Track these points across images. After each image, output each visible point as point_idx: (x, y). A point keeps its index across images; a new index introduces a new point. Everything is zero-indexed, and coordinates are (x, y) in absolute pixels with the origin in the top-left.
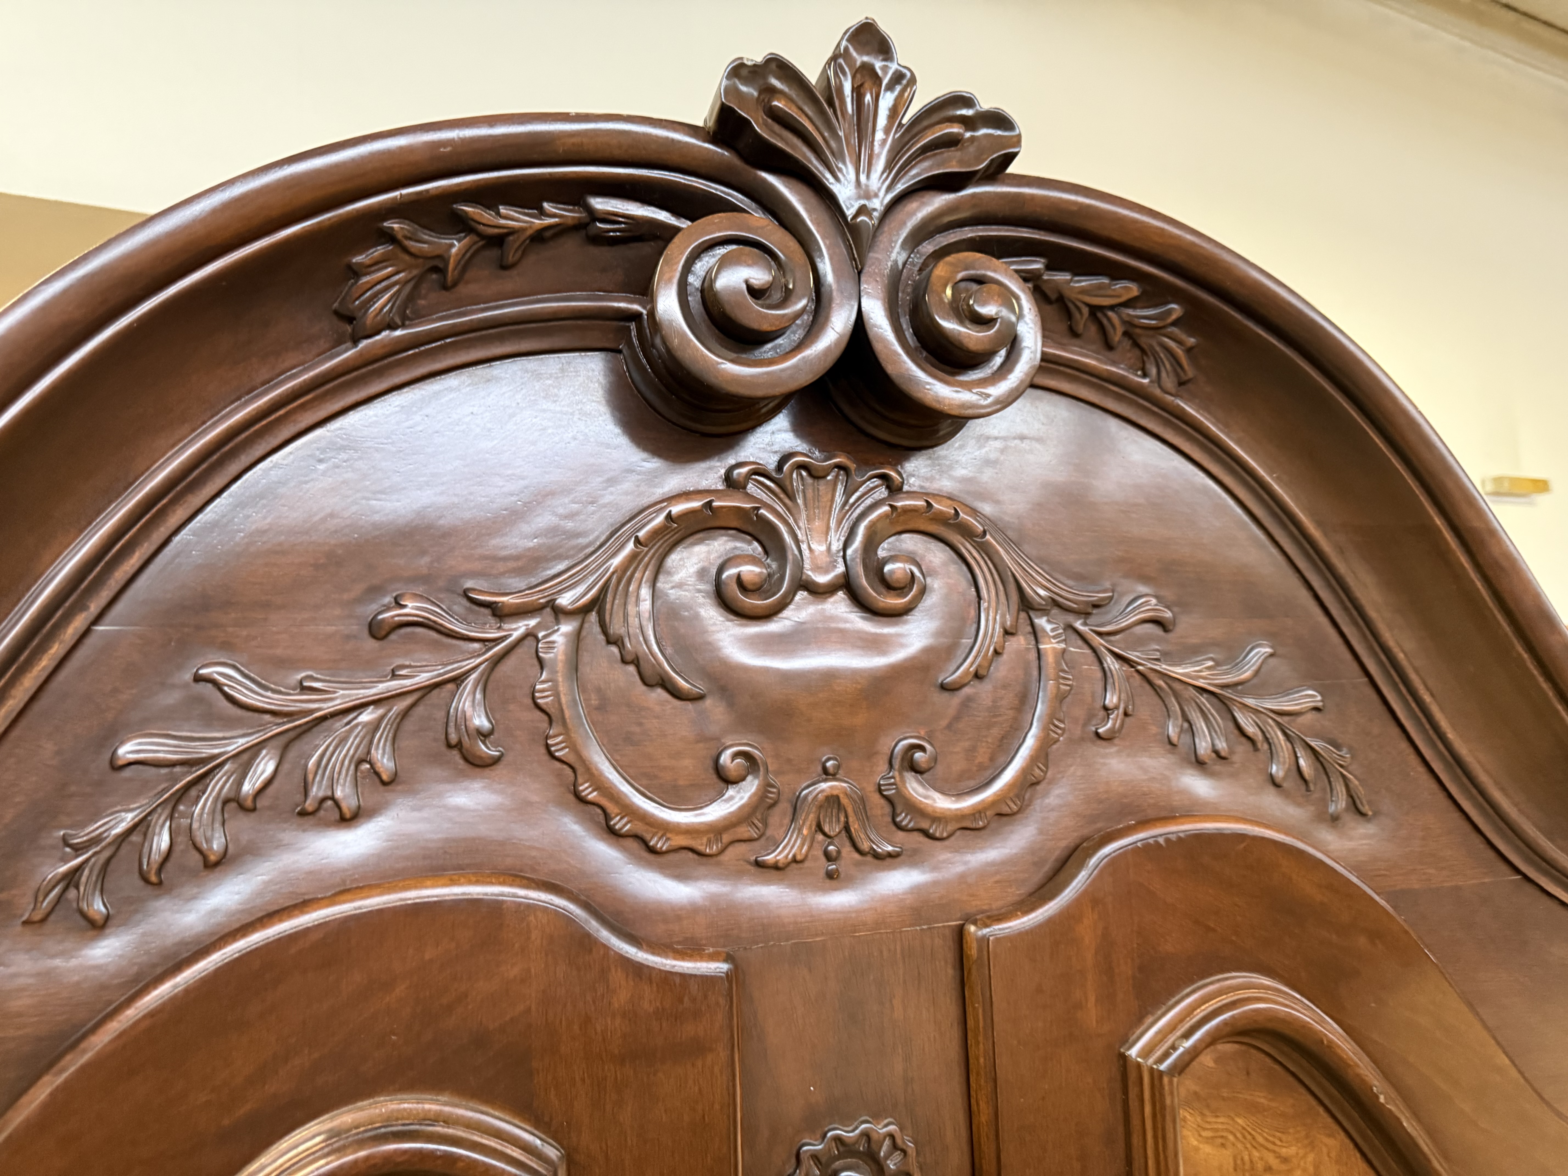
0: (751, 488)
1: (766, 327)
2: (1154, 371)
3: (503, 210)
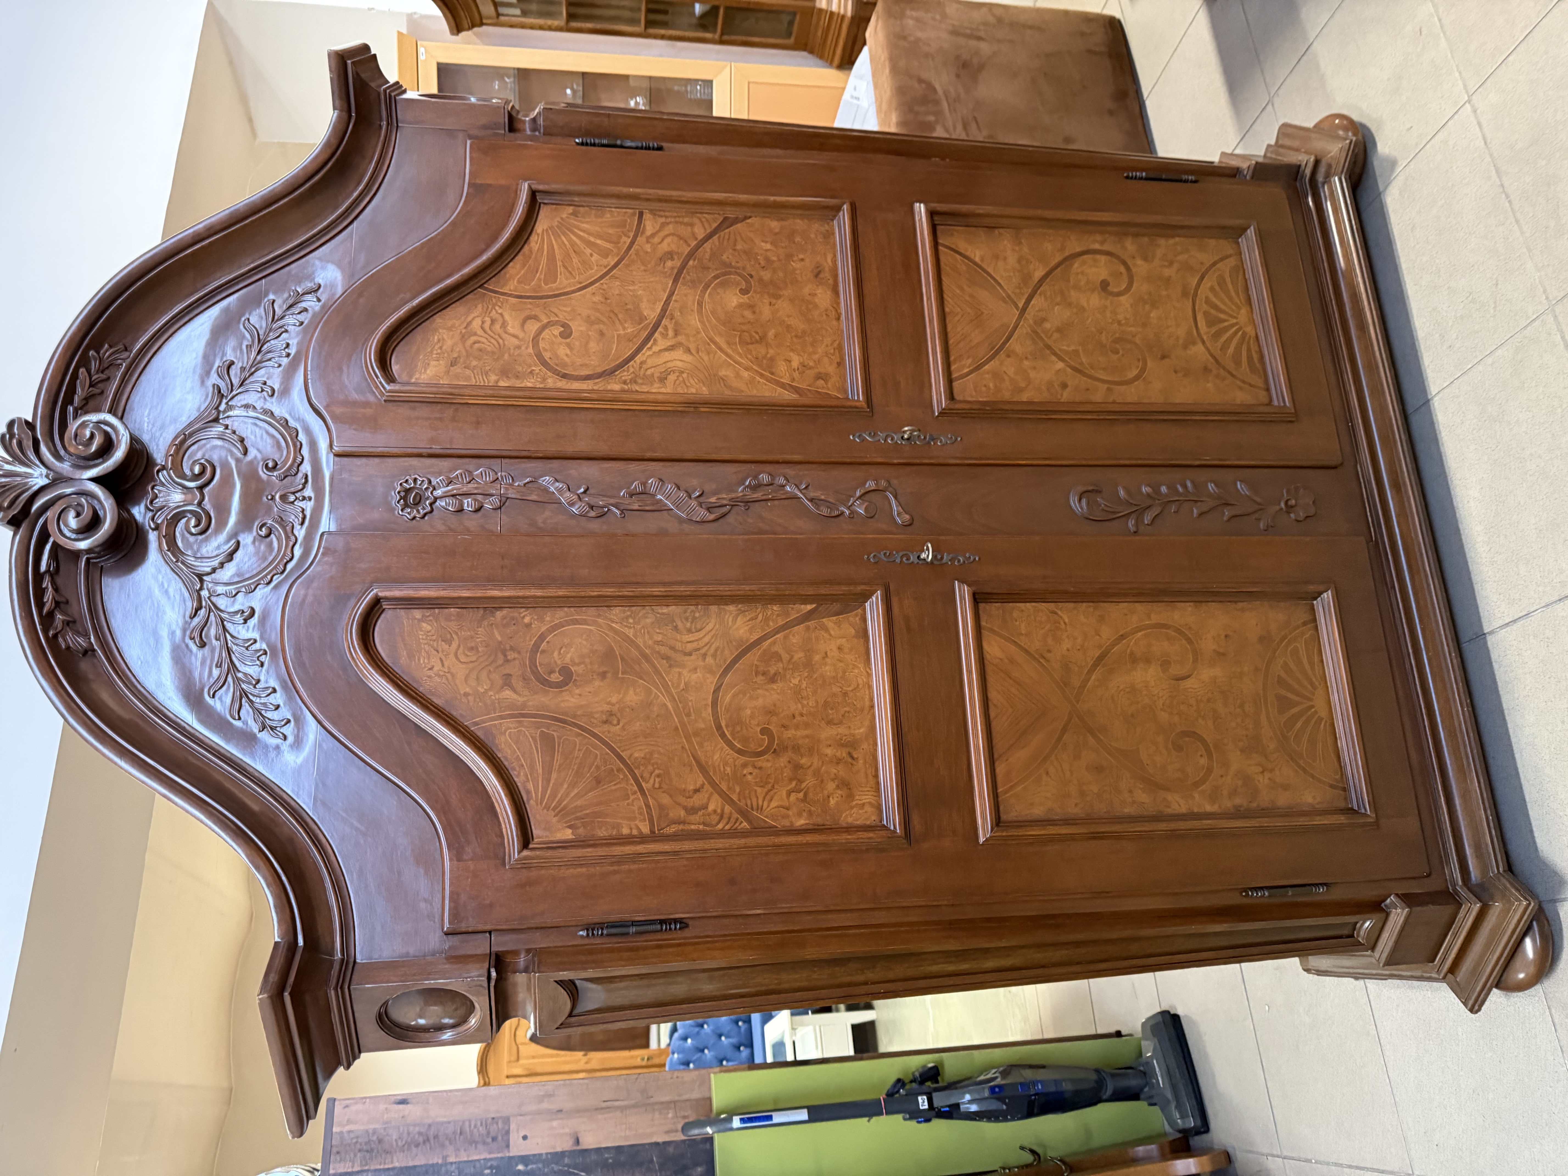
0: (159, 522)
1: (91, 513)
2: (119, 361)
3: (45, 600)
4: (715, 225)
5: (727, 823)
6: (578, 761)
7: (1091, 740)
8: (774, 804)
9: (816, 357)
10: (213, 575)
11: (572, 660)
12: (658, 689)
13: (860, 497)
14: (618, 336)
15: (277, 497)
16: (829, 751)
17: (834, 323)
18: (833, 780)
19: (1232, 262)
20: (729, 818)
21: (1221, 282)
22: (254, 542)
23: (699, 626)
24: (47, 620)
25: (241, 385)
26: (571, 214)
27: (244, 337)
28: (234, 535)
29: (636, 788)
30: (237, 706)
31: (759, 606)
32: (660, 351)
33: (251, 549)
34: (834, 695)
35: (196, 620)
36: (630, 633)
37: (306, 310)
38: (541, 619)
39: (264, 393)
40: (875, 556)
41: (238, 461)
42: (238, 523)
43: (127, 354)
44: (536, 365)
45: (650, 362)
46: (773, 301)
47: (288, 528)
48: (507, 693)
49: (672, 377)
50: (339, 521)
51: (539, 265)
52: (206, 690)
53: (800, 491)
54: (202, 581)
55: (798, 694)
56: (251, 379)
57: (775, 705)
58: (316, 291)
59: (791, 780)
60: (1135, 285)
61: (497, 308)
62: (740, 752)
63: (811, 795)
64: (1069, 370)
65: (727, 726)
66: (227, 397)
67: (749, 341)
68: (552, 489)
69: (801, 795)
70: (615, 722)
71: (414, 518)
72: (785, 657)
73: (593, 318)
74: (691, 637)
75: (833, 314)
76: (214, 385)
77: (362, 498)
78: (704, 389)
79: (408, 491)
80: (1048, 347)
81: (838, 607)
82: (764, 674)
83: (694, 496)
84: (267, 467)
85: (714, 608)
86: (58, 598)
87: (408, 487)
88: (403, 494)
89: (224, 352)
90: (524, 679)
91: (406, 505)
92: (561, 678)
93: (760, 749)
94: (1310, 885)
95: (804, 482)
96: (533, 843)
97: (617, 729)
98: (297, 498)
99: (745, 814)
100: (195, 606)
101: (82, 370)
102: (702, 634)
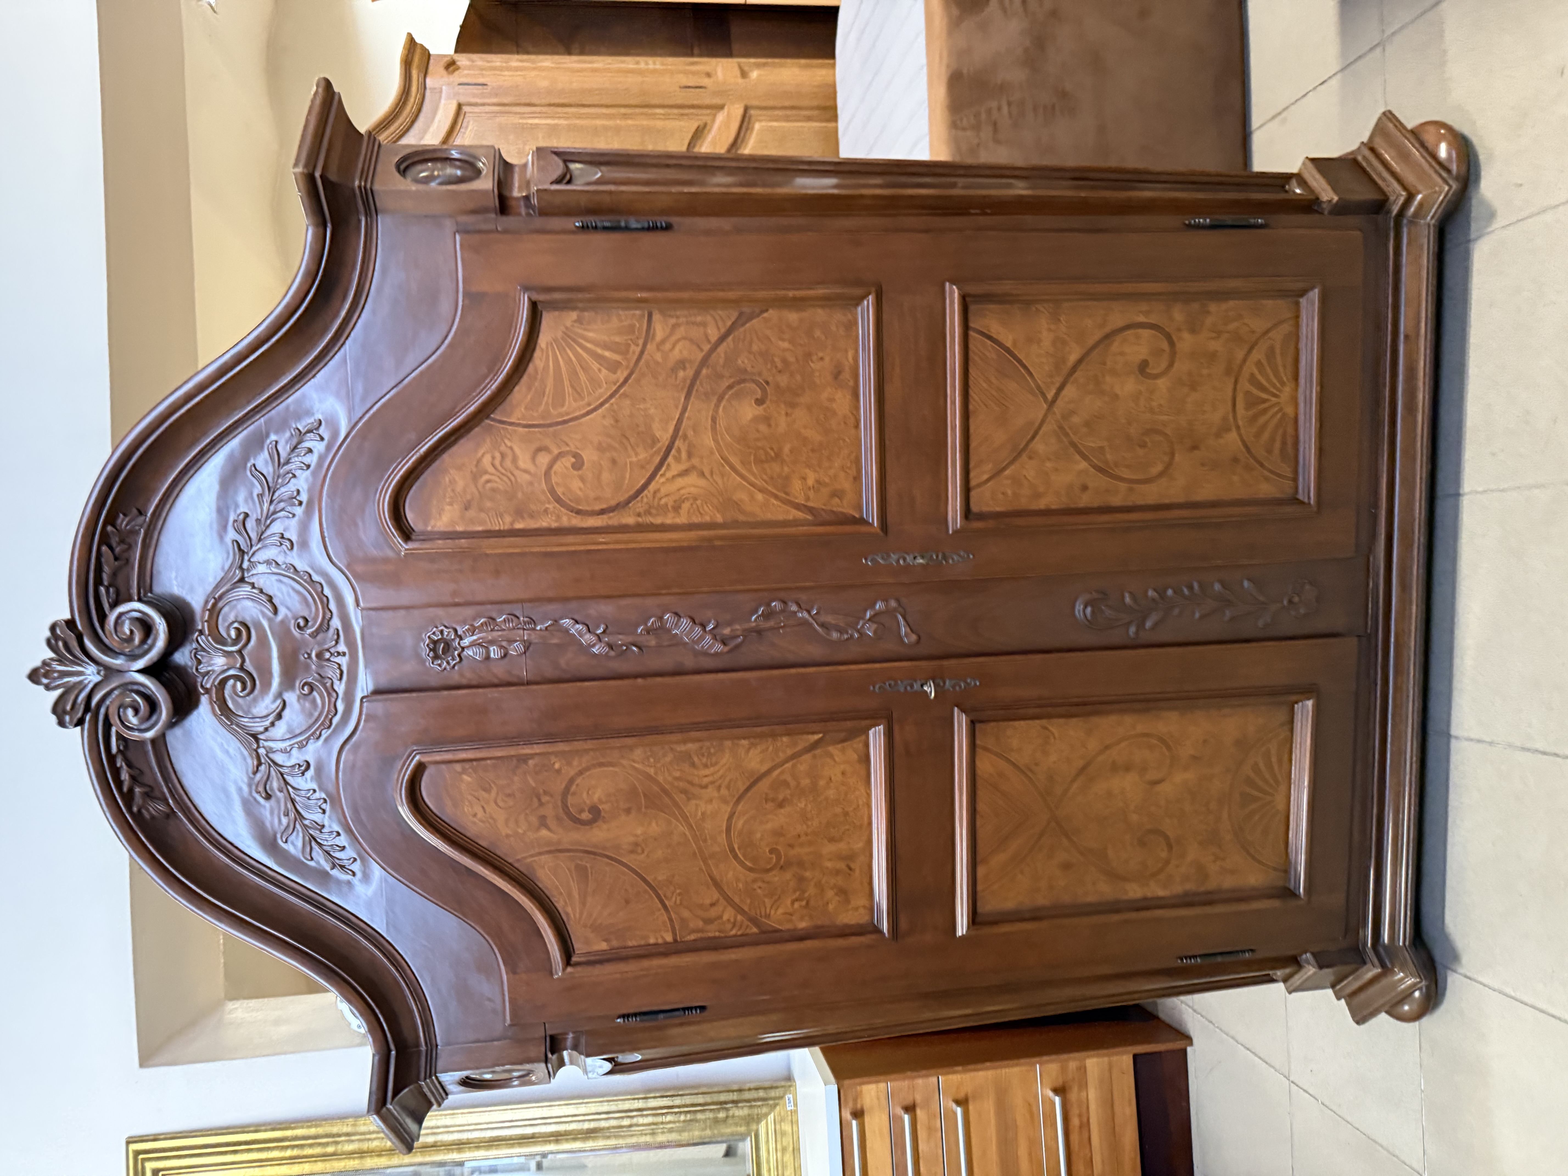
0: (208, 686)
1: (147, 708)
2: (137, 527)
3: (123, 779)
4: (729, 323)
5: (739, 930)
6: (609, 886)
7: (1065, 841)
8: (780, 911)
9: (832, 472)
10: (267, 734)
11: (600, 800)
12: (678, 820)
13: (870, 620)
14: (631, 463)
15: (313, 655)
16: (829, 864)
17: (853, 431)
18: (832, 889)
19: (1286, 328)
20: (741, 926)
21: (1270, 354)
22: (299, 700)
23: (714, 761)
24: (129, 798)
25: (260, 540)
26: (575, 321)
27: (253, 485)
28: (279, 695)
29: (660, 906)
30: (308, 850)
31: (770, 740)
32: (674, 477)
33: (297, 706)
34: (836, 816)
35: (259, 776)
36: (652, 771)
37: (310, 451)
38: (569, 764)
39: (284, 547)
40: (880, 688)
41: (270, 620)
42: (281, 684)
43: (142, 518)
44: (549, 503)
45: (663, 491)
46: (789, 411)
47: (328, 685)
48: (544, 832)
49: (686, 506)
50: (375, 675)
51: (546, 387)
52: (279, 836)
53: (812, 617)
54: (257, 740)
55: (804, 817)
56: (268, 532)
57: (782, 827)
58: (317, 429)
59: (795, 891)
60: (1176, 365)
61: (506, 441)
62: (750, 870)
63: (812, 903)
64: (1092, 469)
65: (739, 849)
66: (247, 553)
67: (763, 457)
68: (573, 631)
69: (804, 903)
70: (639, 850)
71: (445, 669)
72: (793, 783)
73: (604, 445)
74: (707, 772)
75: (852, 421)
76: (233, 541)
77: (393, 651)
78: (718, 515)
79: (435, 643)
80: (1073, 444)
81: (842, 735)
82: (773, 800)
83: (708, 629)
84: (299, 626)
85: (728, 743)
86: (133, 773)
87: (436, 638)
88: (431, 646)
89: (237, 506)
90: (558, 819)
91: (436, 657)
92: (591, 816)
93: (769, 867)
94: (1237, 952)
95: (816, 607)
96: (574, 959)
97: (643, 856)
98: (332, 654)
99: (754, 921)
100: (255, 763)
101: (104, 548)
102: (717, 768)
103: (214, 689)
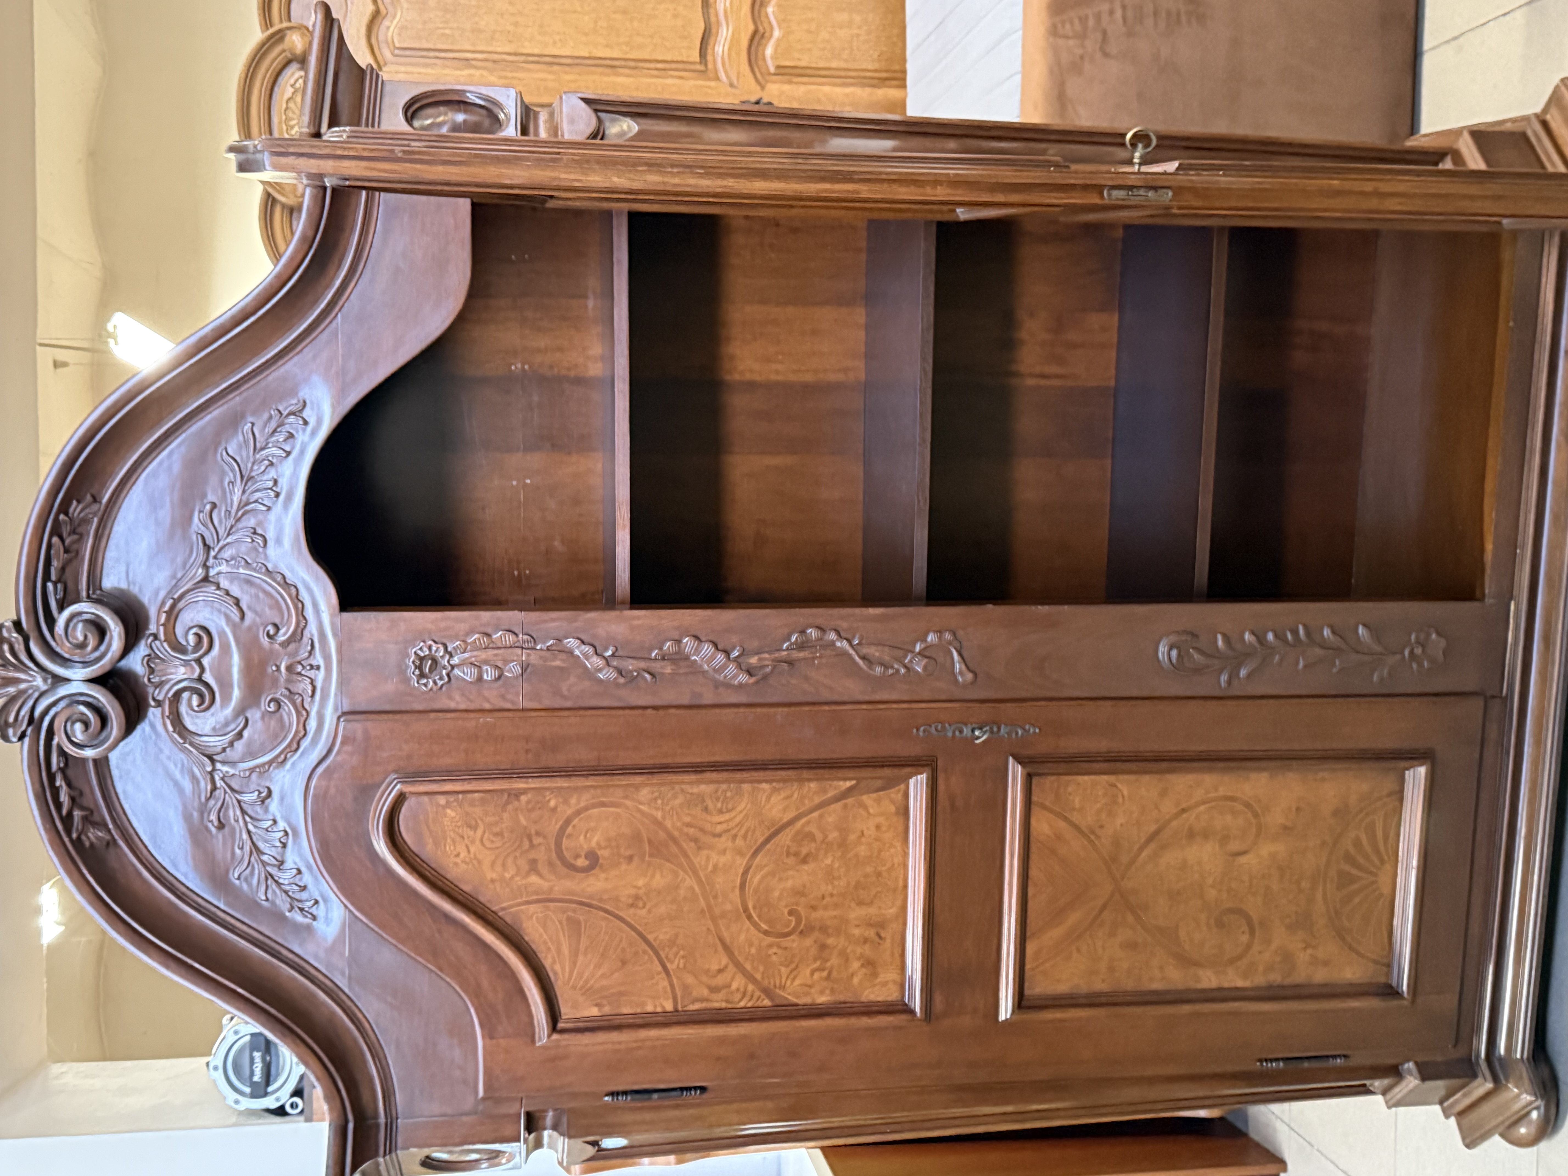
0: (160, 698)
2: (91, 515)
3: (62, 800)
5: (750, 1000)
6: (603, 944)
7: (1130, 918)
8: (797, 982)
10: (223, 754)
11: (599, 845)
12: (686, 872)
13: (919, 653)
15: (283, 667)
16: (856, 932)
18: (859, 959)
20: (752, 996)
22: (263, 717)
23: (730, 806)
24: (68, 821)
25: (228, 534)
27: (224, 471)
28: (241, 711)
29: (660, 968)
30: (263, 888)
31: (796, 785)
33: (260, 724)
34: (866, 876)
35: (212, 802)
36: (659, 815)
37: (290, 436)
38: (566, 802)
39: (254, 543)
40: (924, 731)
41: (235, 627)
42: (243, 698)
43: (96, 505)
47: (299, 703)
48: (534, 879)
52: (231, 871)
53: (852, 648)
54: (213, 762)
55: (830, 875)
56: (239, 526)
57: (804, 886)
58: (301, 411)
59: (815, 960)
62: (766, 933)
63: (835, 974)
65: (754, 907)
66: (213, 549)
68: (577, 652)
69: (825, 974)
70: (641, 906)
71: (431, 689)
72: (819, 836)
74: (722, 818)
76: (198, 534)
77: (374, 667)
79: (422, 659)
81: (879, 783)
82: (796, 854)
83: (733, 656)
84: (268, 635)
85: (746, 787)
86: (72, 793)
87: (422, 654)
88: (418, 663)
89: (204, 496)
90: (550, 864)
91: (422, 675)
92: (587, 863)
93: (786, 930)
94: (1327, 1057)
95: (857, 636)
96: (561, 1025)
97: (643, 912)
98: (304, 667)
99: (767, 992)
100: (209, 788)
101: (55, 540)
102: (733, 814)
103: (167, 702)
